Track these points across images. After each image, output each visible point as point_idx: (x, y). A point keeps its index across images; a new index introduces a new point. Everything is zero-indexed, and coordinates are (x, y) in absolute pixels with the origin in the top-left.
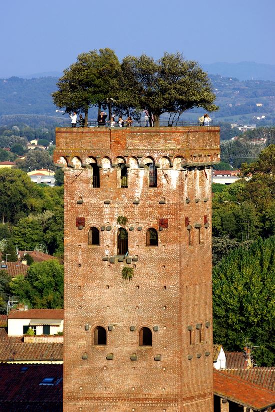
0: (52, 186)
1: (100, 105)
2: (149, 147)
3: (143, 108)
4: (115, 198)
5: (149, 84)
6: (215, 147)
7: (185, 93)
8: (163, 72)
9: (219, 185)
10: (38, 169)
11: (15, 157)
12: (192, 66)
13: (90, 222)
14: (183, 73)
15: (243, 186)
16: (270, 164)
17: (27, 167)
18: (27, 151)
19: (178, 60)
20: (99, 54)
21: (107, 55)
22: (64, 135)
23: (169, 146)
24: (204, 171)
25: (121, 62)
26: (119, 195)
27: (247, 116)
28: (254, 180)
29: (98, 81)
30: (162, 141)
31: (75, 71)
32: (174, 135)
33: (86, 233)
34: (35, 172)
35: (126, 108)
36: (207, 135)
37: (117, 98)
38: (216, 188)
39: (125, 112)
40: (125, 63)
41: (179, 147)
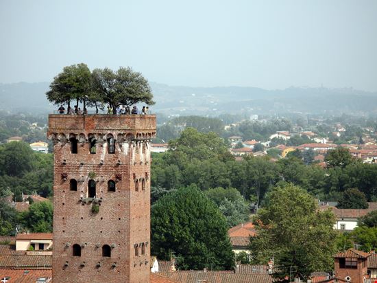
0: (47, 152)
1: (78, 100)
2: (110, 128)
3: (106, 102)
4: (87, 160)
5: (110, 87)
6: (153, 128)
7: (133, 93)
8: (119, 79)
9: (155, 153)
10: (37, 142)
11: (22, 134)
12: (138, 76)
13: (71, 176)
14: (131, 80)
15: (171, 154)
17: (30, 141)
18: (30, 130)
19: (128, 71)
20: (77, 67)
21: (83, 68)
22: (54, 119)
23: (123, 127)
24: (145, 143)
25: (92, 72)
26: (90, 158)
27: (174, 109)
28: (178, 150)
29: (75, 84)
30: (118, 123)
31: (61, 78)
32: (126, 120)
33: (68, 183)
34: (35, 144)
35: (94, 102)
36: (148, 121)
37: (89, 96)
38: (153, 155)
39: (94, 104)
40: (95, 72)
41: (129, 128)
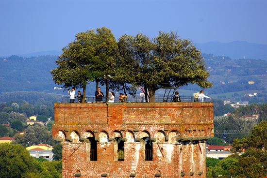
0: (51, 160)
1: (97, 81)
2: (145, 122)
3: (139, 84)
4: (112, 171)
5: (144, 61)
6: (209, 122)
7: (180, 70)
8: (158, 50)
9: (213, 159)
10: (37, 144)
11: (15, 133)
12: (186, 44)
14: (177, 51)
15: (235, 160)
16: (262, 139)
17: (26, 142)
18: (26, 127)
19: (172, 39)
20: (96, 33)
21: (104, 34)
22: (62, 110)
23: (164, 121)
24: (198, 144)
25: (117, 41)
26: (115, 168)
27: (239, 93)
28: (246, 155)
29: (94, 58)
30: (157, 116)
31: (73, 49)
32: (169, 110)
34: (34, 147)
35: (122, 84)
36: (201, 111)
37: (113, 75)
38: (210, 162)
39: (121, 87)
40: (121, 41)
41: (174, 122)
